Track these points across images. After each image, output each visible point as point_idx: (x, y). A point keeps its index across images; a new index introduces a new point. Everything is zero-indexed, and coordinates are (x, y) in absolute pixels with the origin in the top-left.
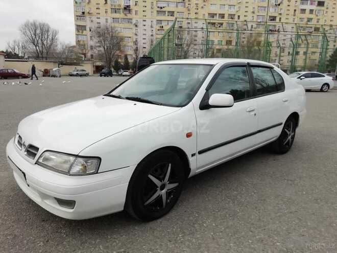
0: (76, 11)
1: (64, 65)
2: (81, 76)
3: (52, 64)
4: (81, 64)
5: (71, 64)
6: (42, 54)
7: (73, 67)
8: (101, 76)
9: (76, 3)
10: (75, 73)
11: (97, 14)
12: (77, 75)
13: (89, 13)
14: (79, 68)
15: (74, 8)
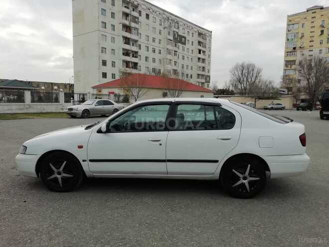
0: (287, 48)
1: (261, 99)
2: (277, 109)
3: (250, 98)
4: (279, 98)
5: (268, 98)
6: (245, 90)
7: (270, 101)
8: (298, 110)
9: (288, 40)
10: (270, 107)
11: (310, 46)
12: (272, 109)
13: (300, 47)
14: (276, 102)
15: (286, 45)
